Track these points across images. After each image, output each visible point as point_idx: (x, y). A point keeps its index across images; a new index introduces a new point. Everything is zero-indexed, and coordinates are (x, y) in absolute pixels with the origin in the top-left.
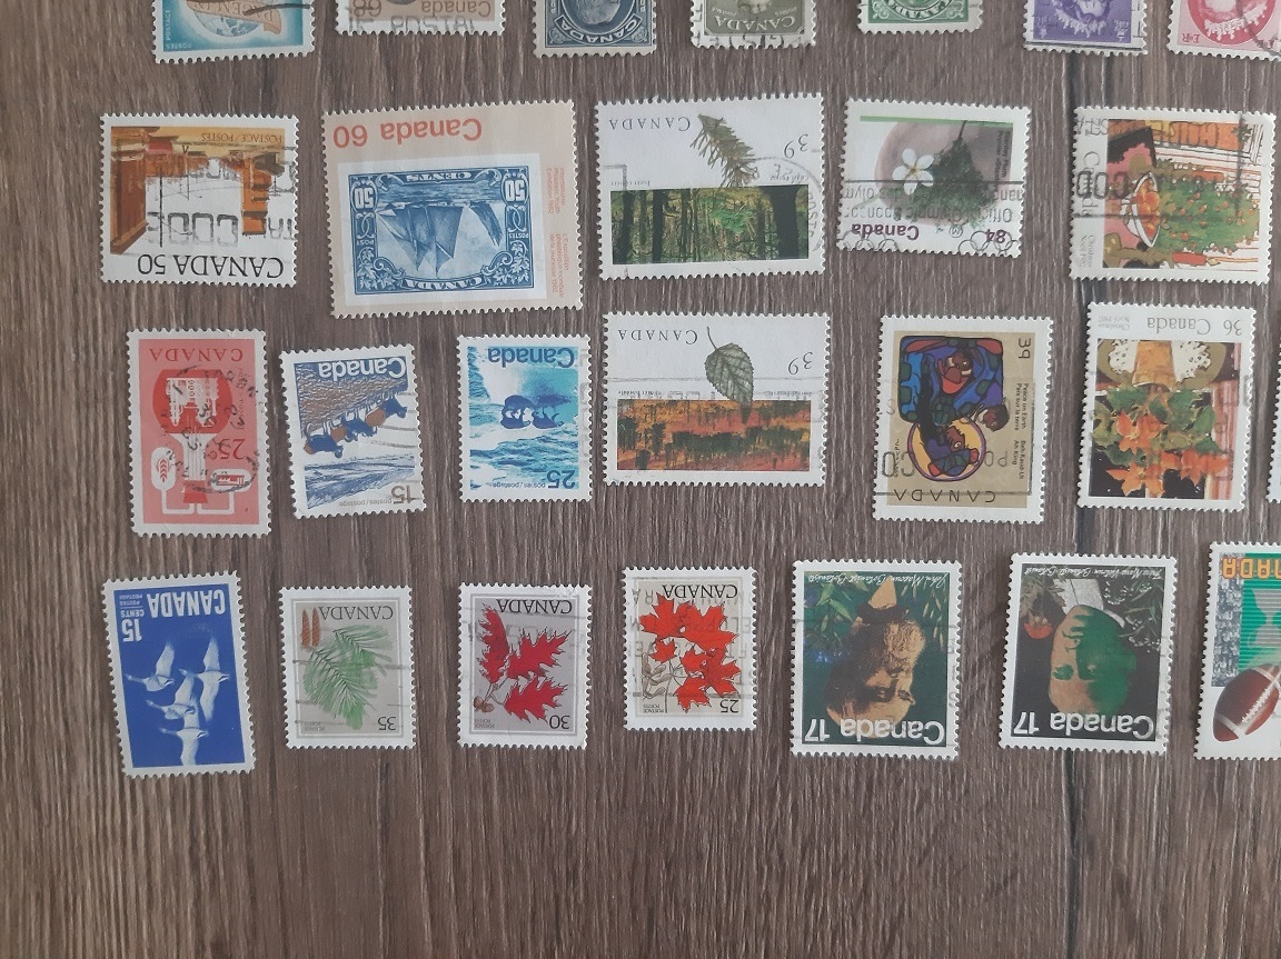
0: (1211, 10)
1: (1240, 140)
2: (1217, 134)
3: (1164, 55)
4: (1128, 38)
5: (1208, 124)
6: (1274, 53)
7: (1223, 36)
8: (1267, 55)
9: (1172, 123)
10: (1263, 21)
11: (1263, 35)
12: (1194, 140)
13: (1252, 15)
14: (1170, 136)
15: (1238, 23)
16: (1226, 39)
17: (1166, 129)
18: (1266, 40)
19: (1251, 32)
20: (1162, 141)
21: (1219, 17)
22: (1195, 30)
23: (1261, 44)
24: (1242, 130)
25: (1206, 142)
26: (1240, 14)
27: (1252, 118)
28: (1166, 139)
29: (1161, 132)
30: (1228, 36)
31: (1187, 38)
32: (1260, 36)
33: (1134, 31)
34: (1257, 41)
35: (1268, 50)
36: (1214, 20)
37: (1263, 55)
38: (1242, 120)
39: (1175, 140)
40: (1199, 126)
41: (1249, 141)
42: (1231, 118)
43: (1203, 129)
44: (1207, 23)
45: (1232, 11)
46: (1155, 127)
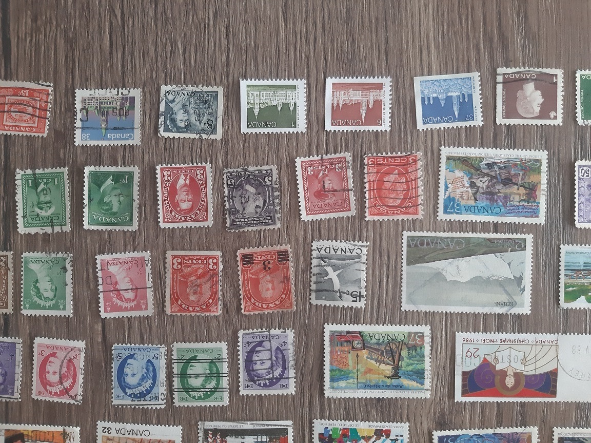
0: (49, 381)
1: (64, 438)
2: (53, 436)
3: (31, 400)
4: (13, 394)
5: (49, 432)
6: (76, 401)
7: (54, 393)
8: (74, 401)
9: (33, 431)
10: (72, 387)
11: (72, 393)
12: (42, 438)
13: (67, 384)
14: (32, 437)
15: (60, 387)
16: (56, 394)
17: (30, 434)
18: (73, 395)
19: (66, 391)
20: (28, 439)
21: (52, 384)
22: (43, 390)
23: (71, 397)
24: (65, 434)
25: (48, 439)
26: (62, 384)
27: (69, 429)
28: (30, 438)
29: (28, 435)
30: (57, 393)
31: (40, 393)
32: (70, 393)
33: (16, 391)
34: (69, 395)
35: (74, 399)
36: (50, 386)
37: (72, 402)
38: (64, 430)
39: (34, 439)
40: (45, 432)
41: (69, 439)
42: (60, 429)
43: (47, 434)
44: (48, 386)
45: (58, 382)
46: (26, 433)
